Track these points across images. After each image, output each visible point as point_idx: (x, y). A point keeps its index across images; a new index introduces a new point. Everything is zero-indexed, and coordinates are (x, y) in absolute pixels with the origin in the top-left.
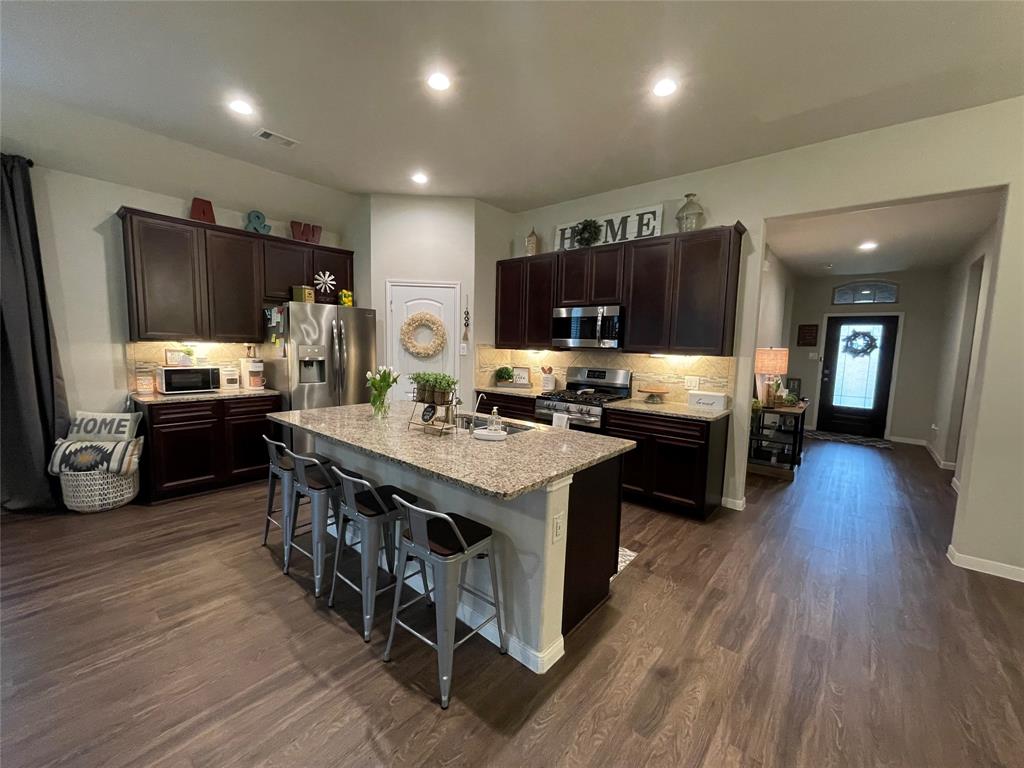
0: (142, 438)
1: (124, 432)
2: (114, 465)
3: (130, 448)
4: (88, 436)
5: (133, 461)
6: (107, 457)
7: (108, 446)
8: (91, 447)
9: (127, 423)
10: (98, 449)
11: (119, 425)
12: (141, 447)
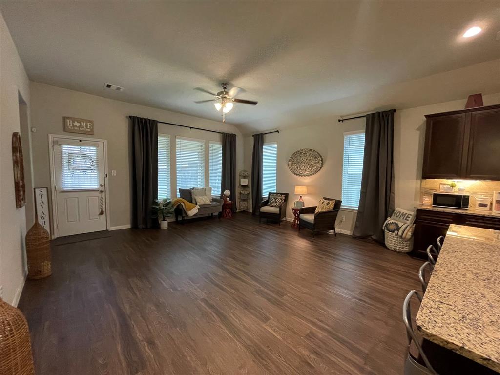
0: (415, 225)
1: (408, 220)
2: (400, 233)
3: (408, 228)
4: (396, 218)
5: (408, 234)
6: (398, 229)
7: (400, 224)
8: (396, 223)
9: (411, 216)
10: (397, 225)
11: (408, 217)
12: (413, 228)
